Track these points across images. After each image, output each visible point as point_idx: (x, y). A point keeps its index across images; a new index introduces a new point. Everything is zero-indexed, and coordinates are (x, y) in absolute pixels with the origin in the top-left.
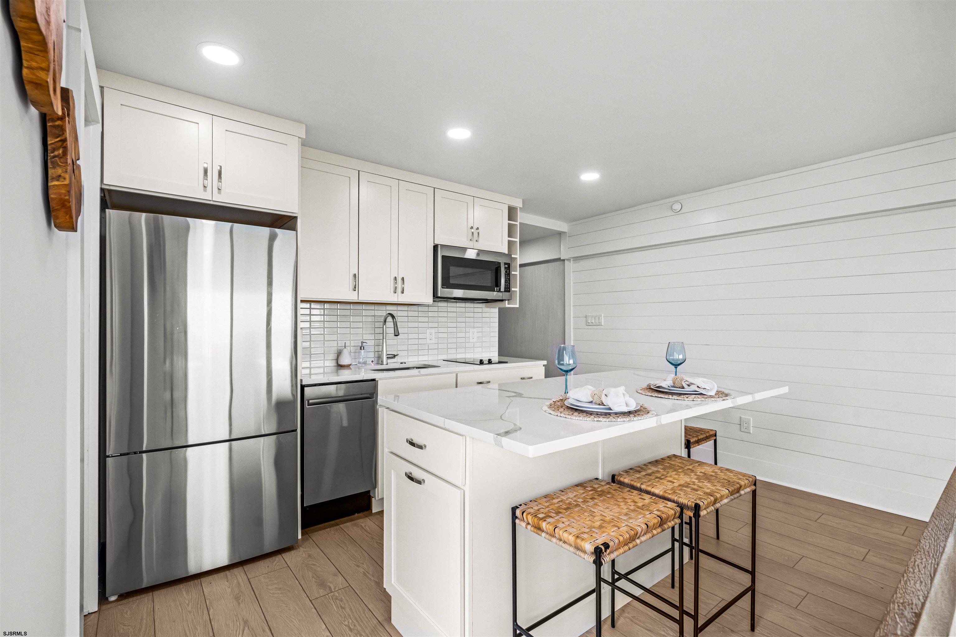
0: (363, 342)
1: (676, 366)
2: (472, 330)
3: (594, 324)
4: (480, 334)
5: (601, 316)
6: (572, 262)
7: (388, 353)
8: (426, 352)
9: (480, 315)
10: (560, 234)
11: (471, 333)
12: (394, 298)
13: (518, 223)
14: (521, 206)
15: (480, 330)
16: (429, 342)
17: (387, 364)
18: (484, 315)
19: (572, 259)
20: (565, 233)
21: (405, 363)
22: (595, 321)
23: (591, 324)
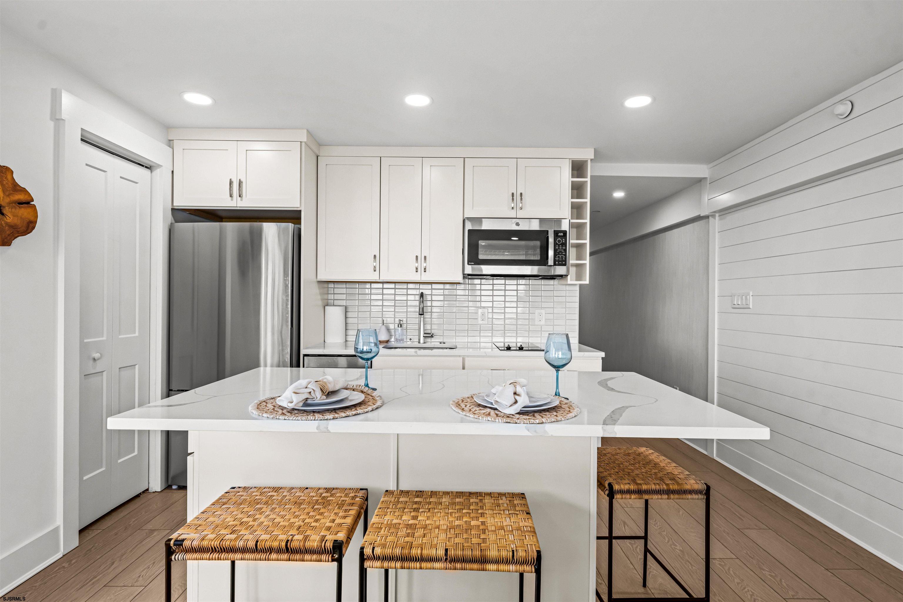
0: (400, 320)
1: (557, 368)
2: (537, 311)
3: (742, 307)
4: (551, 316)
5: (749, 294)
6: (717, 218)
7: (426, 332)
8: (477, 333)
9: (551, 294)
10: (699, 181)
11: (536, 314)
12: (417, 277)
13: (588, 180)
14: (593, 158)
15: (551, 311)
16: (480, 322)
17: (424, 343)
18: (556, 293)
19: (717, 215)
20: (706, 178)
21: (444, 343)
22: (741, 302)
23: (737, 306)
